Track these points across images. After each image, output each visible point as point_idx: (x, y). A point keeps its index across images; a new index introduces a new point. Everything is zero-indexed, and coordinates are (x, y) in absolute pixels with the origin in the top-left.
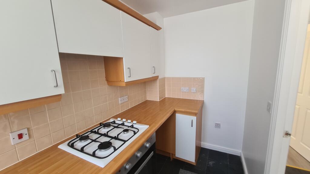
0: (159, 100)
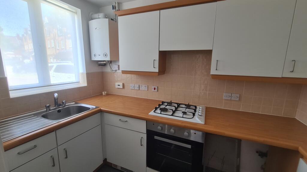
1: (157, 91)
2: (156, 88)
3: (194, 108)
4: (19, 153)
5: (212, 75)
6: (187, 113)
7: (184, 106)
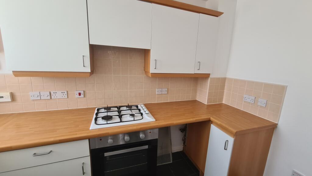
0: (207, 103)
1: (84, 96)
2: (82, 92)
3: (135, 108)
5: (151, 73)
6: (135, 115)
7: (125, 108)
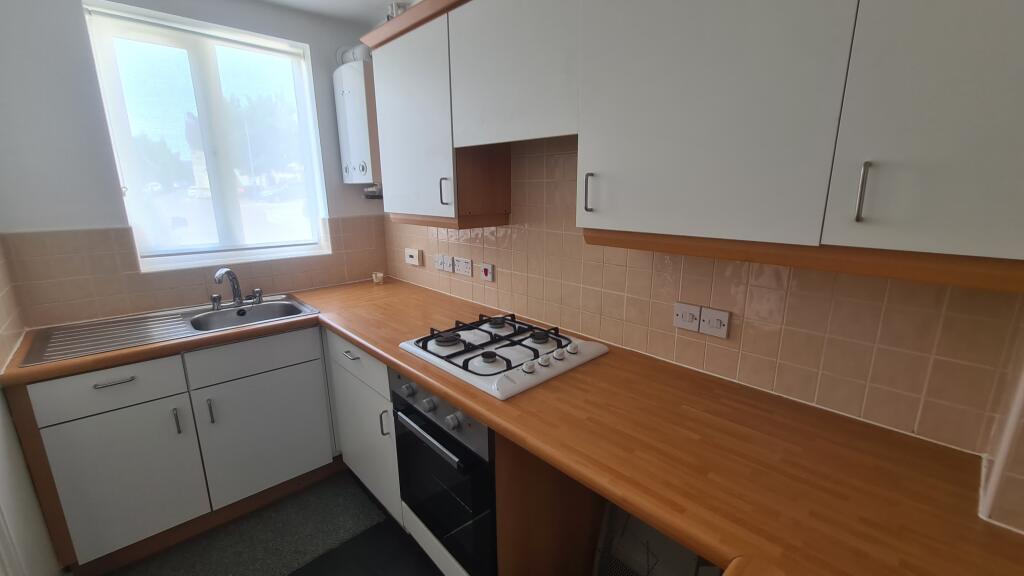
1: (493, 279)
2: (490, 269)
4: (96, 387)
